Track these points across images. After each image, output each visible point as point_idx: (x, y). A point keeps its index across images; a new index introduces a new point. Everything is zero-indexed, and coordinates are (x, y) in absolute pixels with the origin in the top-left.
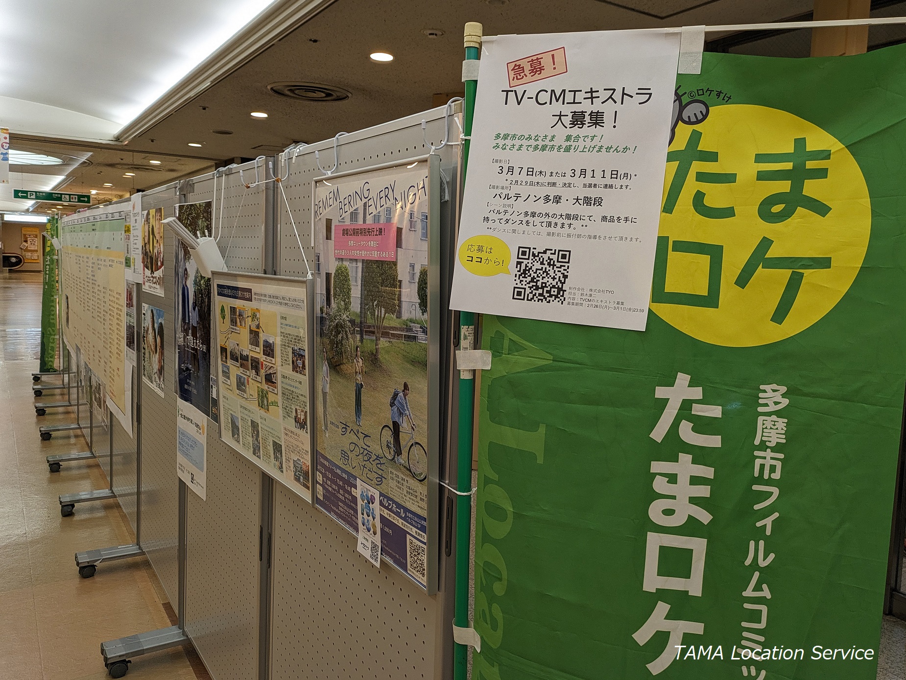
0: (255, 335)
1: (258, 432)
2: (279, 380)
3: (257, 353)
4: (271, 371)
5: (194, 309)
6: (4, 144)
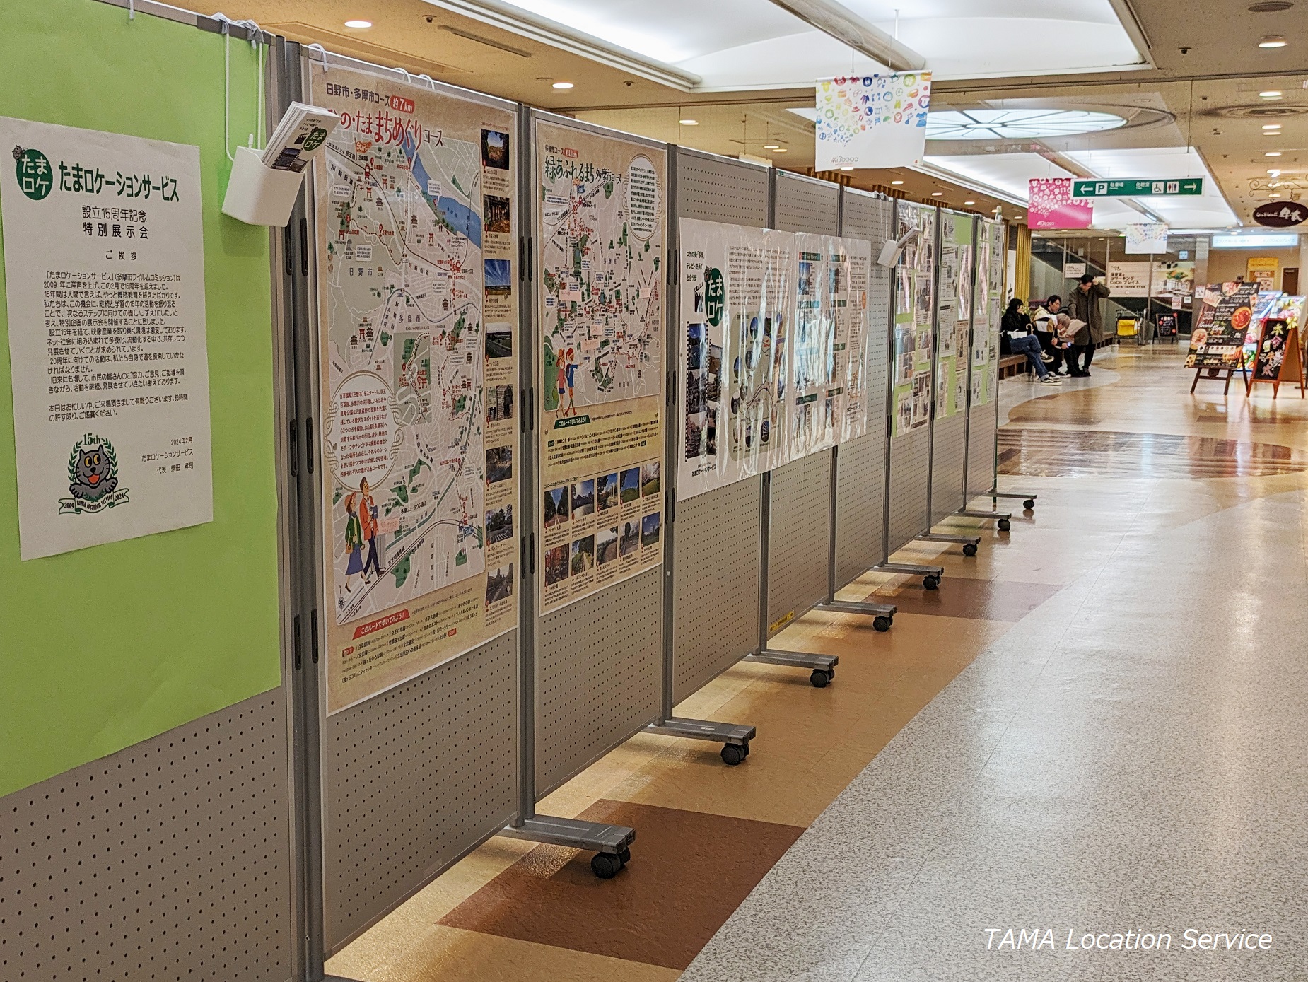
6: (923, 99)
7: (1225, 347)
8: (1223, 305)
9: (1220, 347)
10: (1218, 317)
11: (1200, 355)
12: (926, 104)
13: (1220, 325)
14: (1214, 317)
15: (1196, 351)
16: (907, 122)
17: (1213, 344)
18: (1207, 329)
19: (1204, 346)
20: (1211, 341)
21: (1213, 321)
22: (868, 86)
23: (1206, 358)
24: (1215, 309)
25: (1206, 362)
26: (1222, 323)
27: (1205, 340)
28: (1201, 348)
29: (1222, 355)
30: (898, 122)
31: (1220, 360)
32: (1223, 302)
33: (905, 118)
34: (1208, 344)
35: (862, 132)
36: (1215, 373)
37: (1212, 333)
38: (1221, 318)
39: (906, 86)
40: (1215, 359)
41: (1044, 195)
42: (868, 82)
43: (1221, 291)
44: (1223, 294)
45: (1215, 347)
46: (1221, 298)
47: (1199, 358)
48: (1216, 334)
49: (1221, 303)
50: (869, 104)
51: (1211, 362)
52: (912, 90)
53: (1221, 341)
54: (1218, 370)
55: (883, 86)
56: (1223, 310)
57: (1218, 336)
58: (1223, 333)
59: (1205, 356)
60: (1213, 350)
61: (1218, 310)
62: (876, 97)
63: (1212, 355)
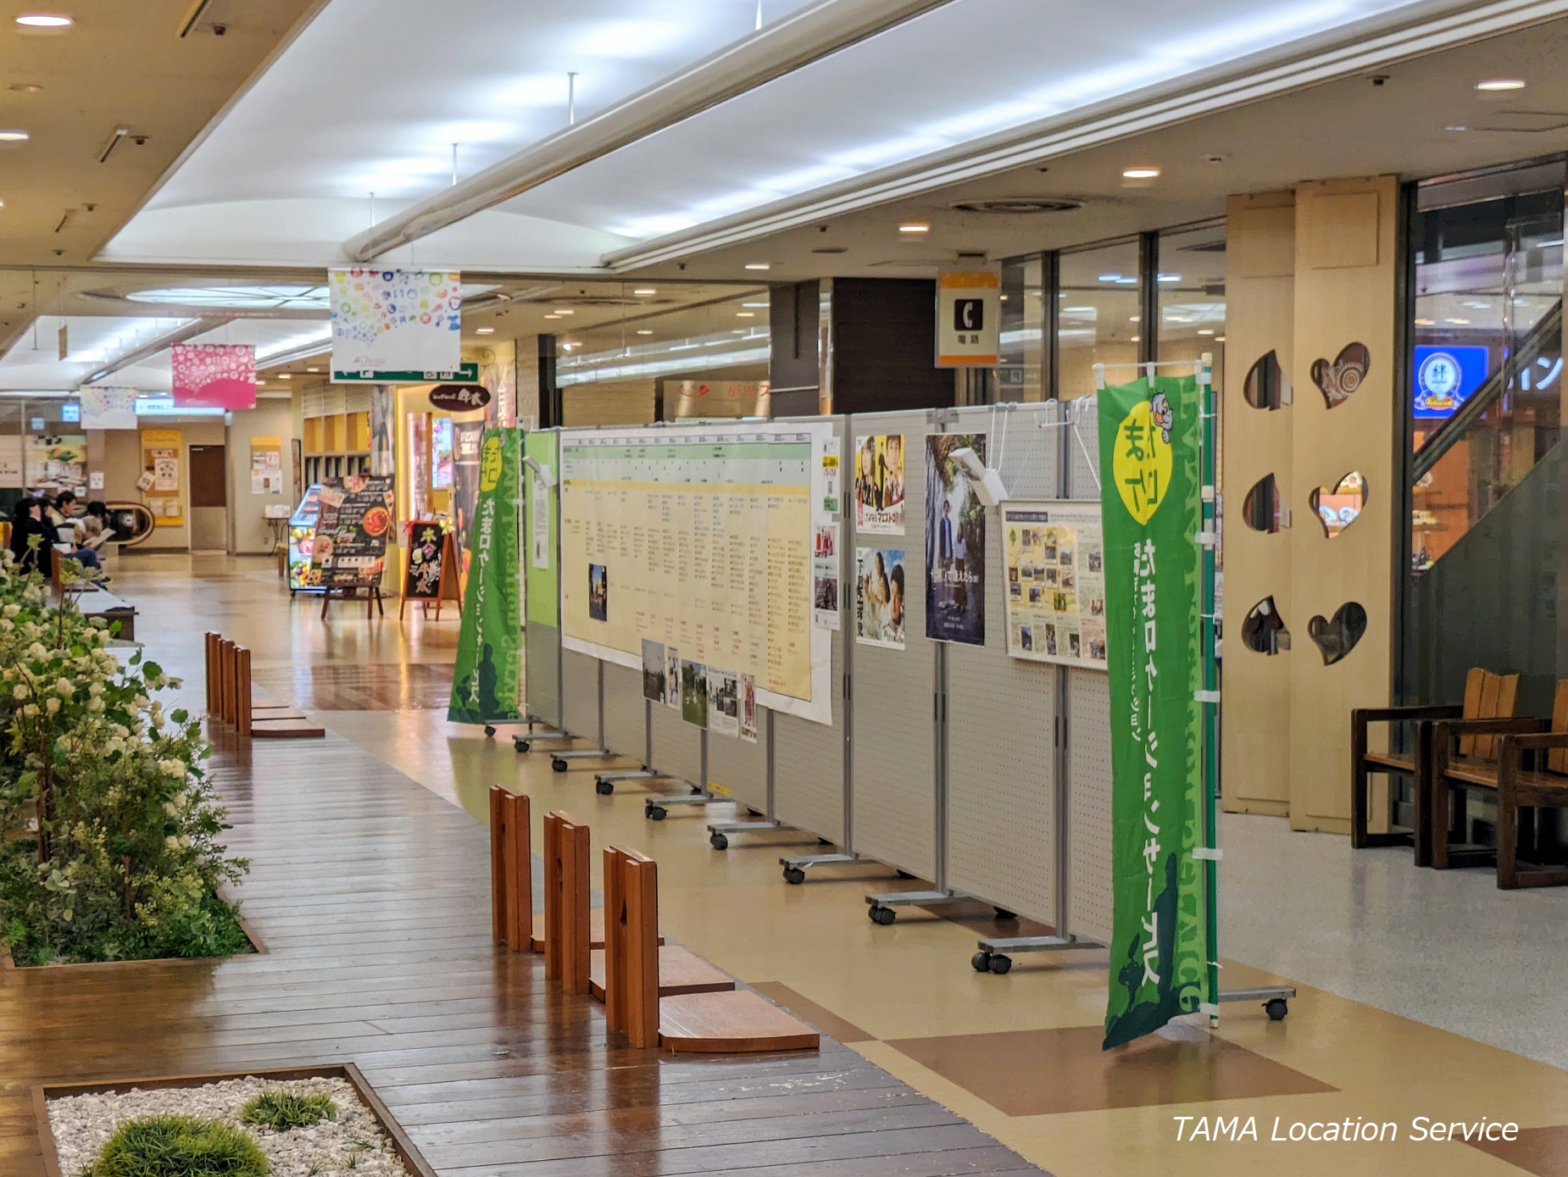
0: (1051, 551)
1: (1054, 633)
2: (1077, 582)
3: (1055, 564)
4: (1069, 576)
5: (960, 541)
6: (453, 301)
7: (360, 558)
8: (348, 505)
9: (353, 558)
10: (343, 520)
11: (325, 570)
12: (457, 306)
13: (349, 531)
14: (338, 519)
15: (320, 564)
16: (438, 324)
17: (343, 555)
18: (331, 536)
19: (331, 559)
20: (340, 551)
21: (337, 525)
22: (389, 280)
23: (335, 574)
24: (339, 511)
25: (336, 578)
26: (351, 528)
27: (331, 550)
28: (327, 561)
29: (357, 569)
30: (425, 323)
31: (356, 575)
32: (347, 500)
33: (434, 321)
34: (336, 555)
35: (386, 331)
36: (352, 591)
37: (339, 540)
38: (348, 522)
39: (433, 284)
40: (349, 574)
41: (192, 364)
42: (388, 277)
43: (343, 487)
44: (345, 491)
45: (346, 559)
46: (344, 496)
47: (326, 574)
48: (346, 542)
49: (345, 502)
50: (391, 300)
51: (343, 577)
52: (441, 289)
53: (353, 551)
54: (354, 588)
55: (406, 283)
56: (349, 511)
57: (349, 545)
58: (354, 541)
59: (334, 570)
60: (344, 563)
61: (342, 511)
62: (399, 294)
63: (344, 569)
